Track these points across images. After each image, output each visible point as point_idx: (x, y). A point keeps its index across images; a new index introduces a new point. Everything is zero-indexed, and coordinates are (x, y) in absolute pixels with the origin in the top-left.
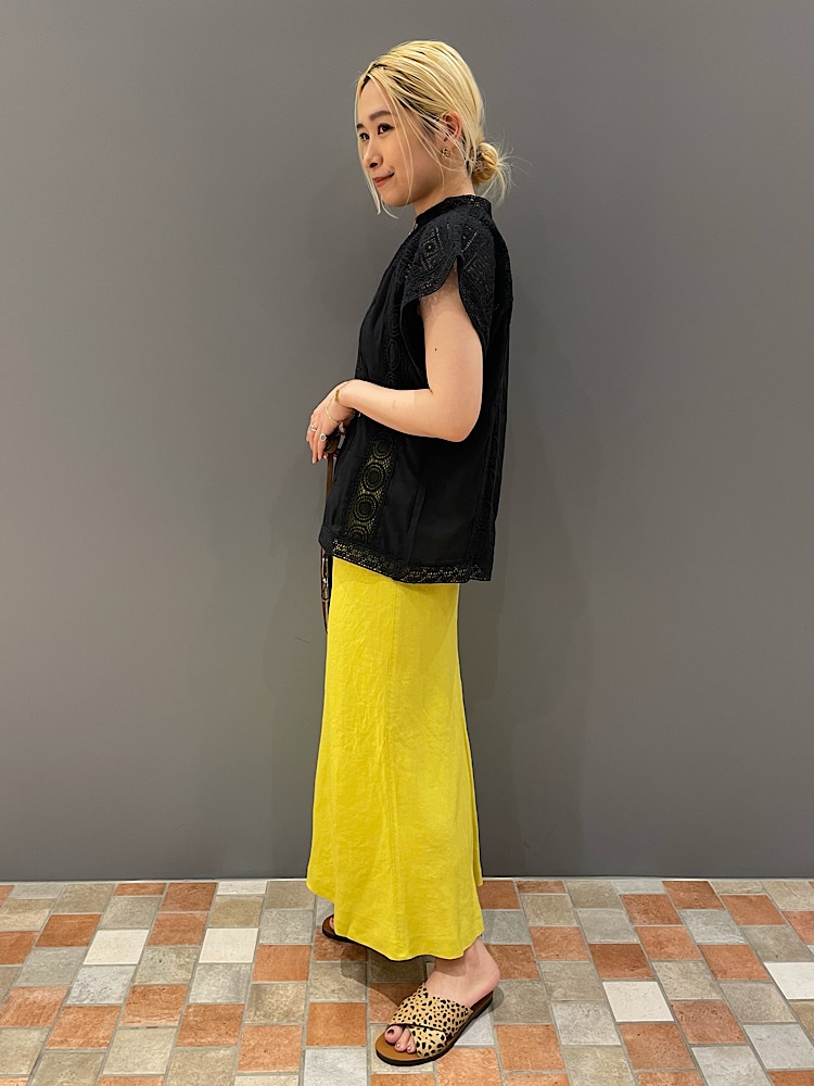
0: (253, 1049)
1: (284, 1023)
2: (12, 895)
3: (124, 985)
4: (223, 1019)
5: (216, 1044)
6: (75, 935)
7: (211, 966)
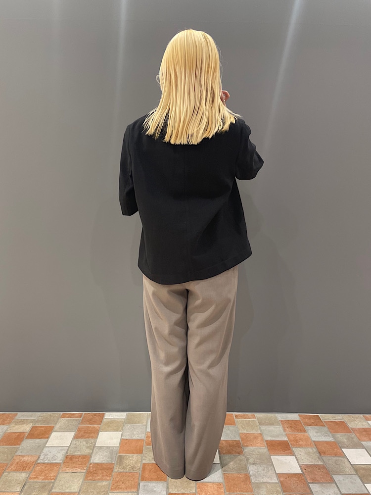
0: (117, 482)
1: (132, 471)
2: (17, 417)
3: (63, 455)
4: (105, 469)
5: (101, 480)
6: (43, 434)
7: (101, 448)
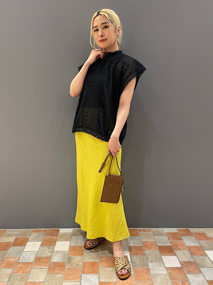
0: (68, 274)
1: (76, 267)
2: (6, 232)
3: (34, 257)
4: (60, 266)
5: (58, 273)
6: (22, 243)
7: (57, 252)
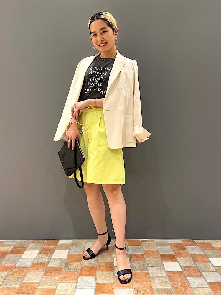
1: (74, 271)
2: (4, 243)
3: (31, 263)
4: (57, 270)
5: (54, 276)
6: (19, 252)
7: (55, 258)
